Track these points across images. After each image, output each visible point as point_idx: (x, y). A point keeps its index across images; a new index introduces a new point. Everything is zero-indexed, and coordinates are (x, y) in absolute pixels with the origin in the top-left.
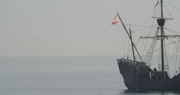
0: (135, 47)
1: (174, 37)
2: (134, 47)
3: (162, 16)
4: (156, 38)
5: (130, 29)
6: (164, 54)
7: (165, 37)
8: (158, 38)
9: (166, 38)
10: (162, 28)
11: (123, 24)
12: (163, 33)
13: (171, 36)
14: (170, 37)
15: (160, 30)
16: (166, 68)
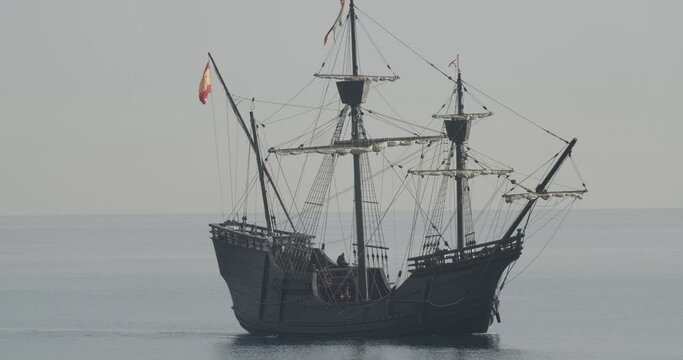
0: (270, 180)
1: (401, 144)
2: (266, 178)
3: (355, 68)
4: (333, 150)
5: (251, 113)
6: (365, 206)
7: (366, 143)
8: (340, 149)
9: (371, 147)
10: (354, 114)
11: (228, 94)
12: (360, 131)
13: (391, 141)
14: (386, 144)
15: (348, 120)
16: (373, 256)
